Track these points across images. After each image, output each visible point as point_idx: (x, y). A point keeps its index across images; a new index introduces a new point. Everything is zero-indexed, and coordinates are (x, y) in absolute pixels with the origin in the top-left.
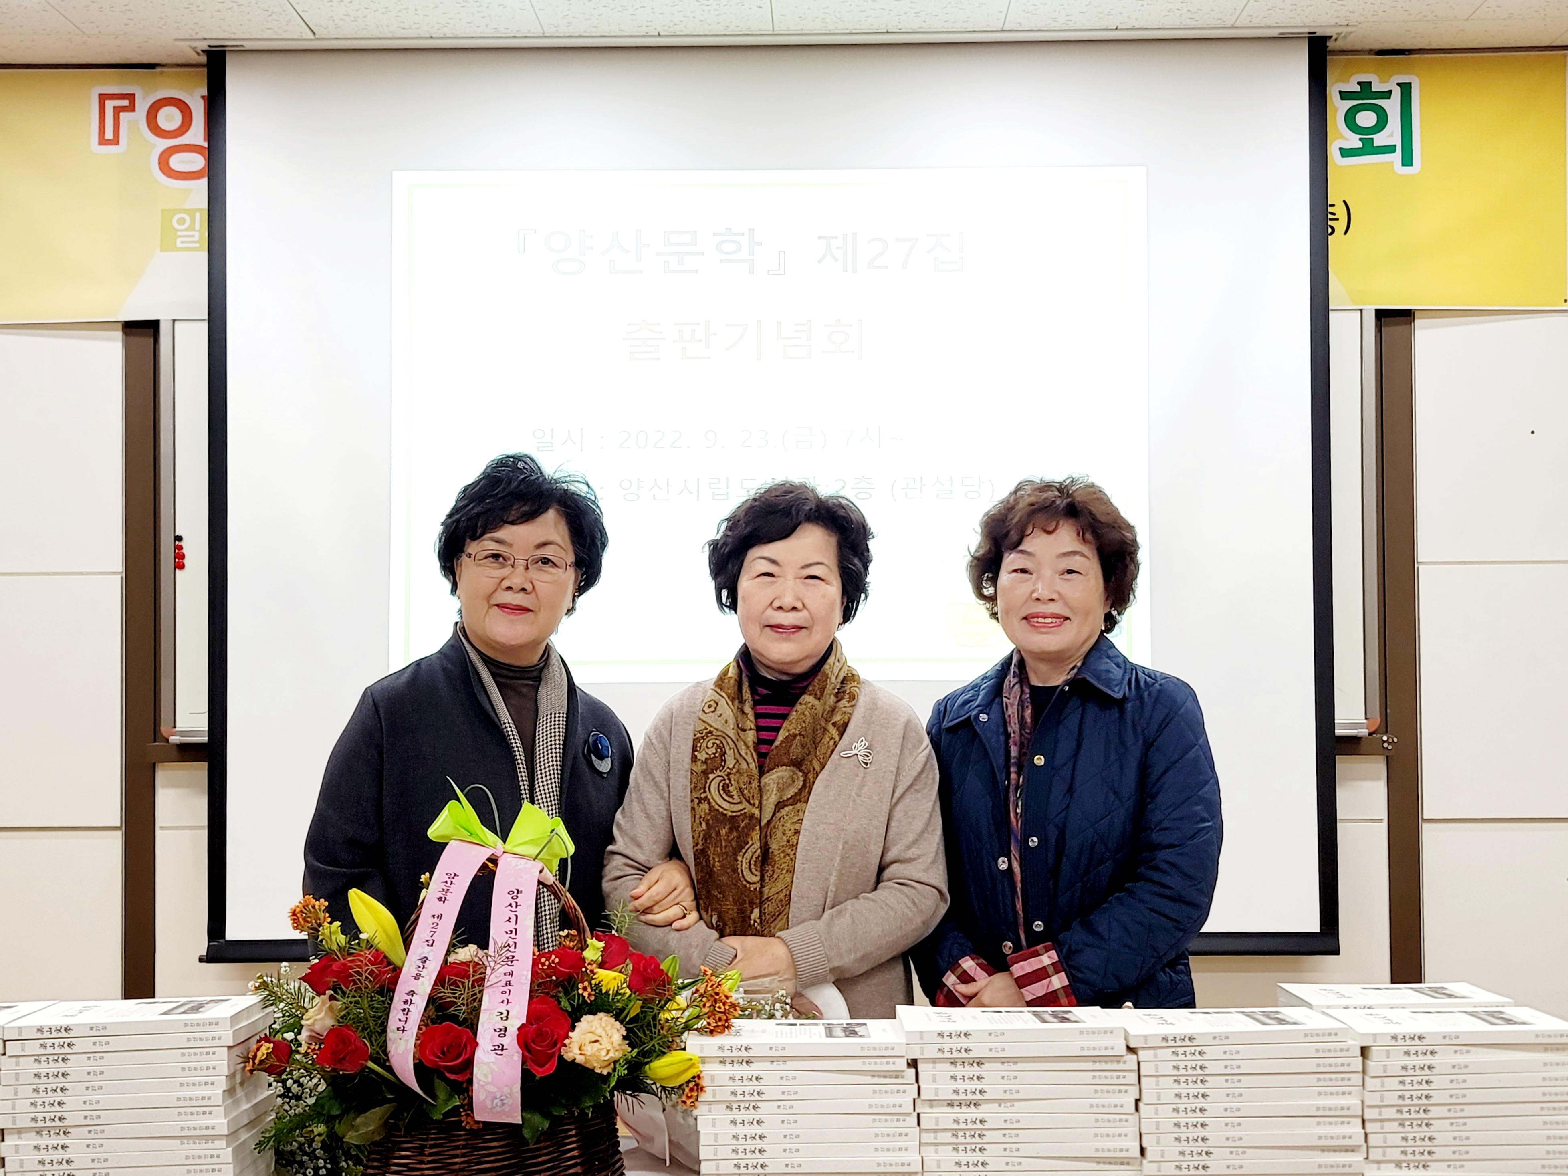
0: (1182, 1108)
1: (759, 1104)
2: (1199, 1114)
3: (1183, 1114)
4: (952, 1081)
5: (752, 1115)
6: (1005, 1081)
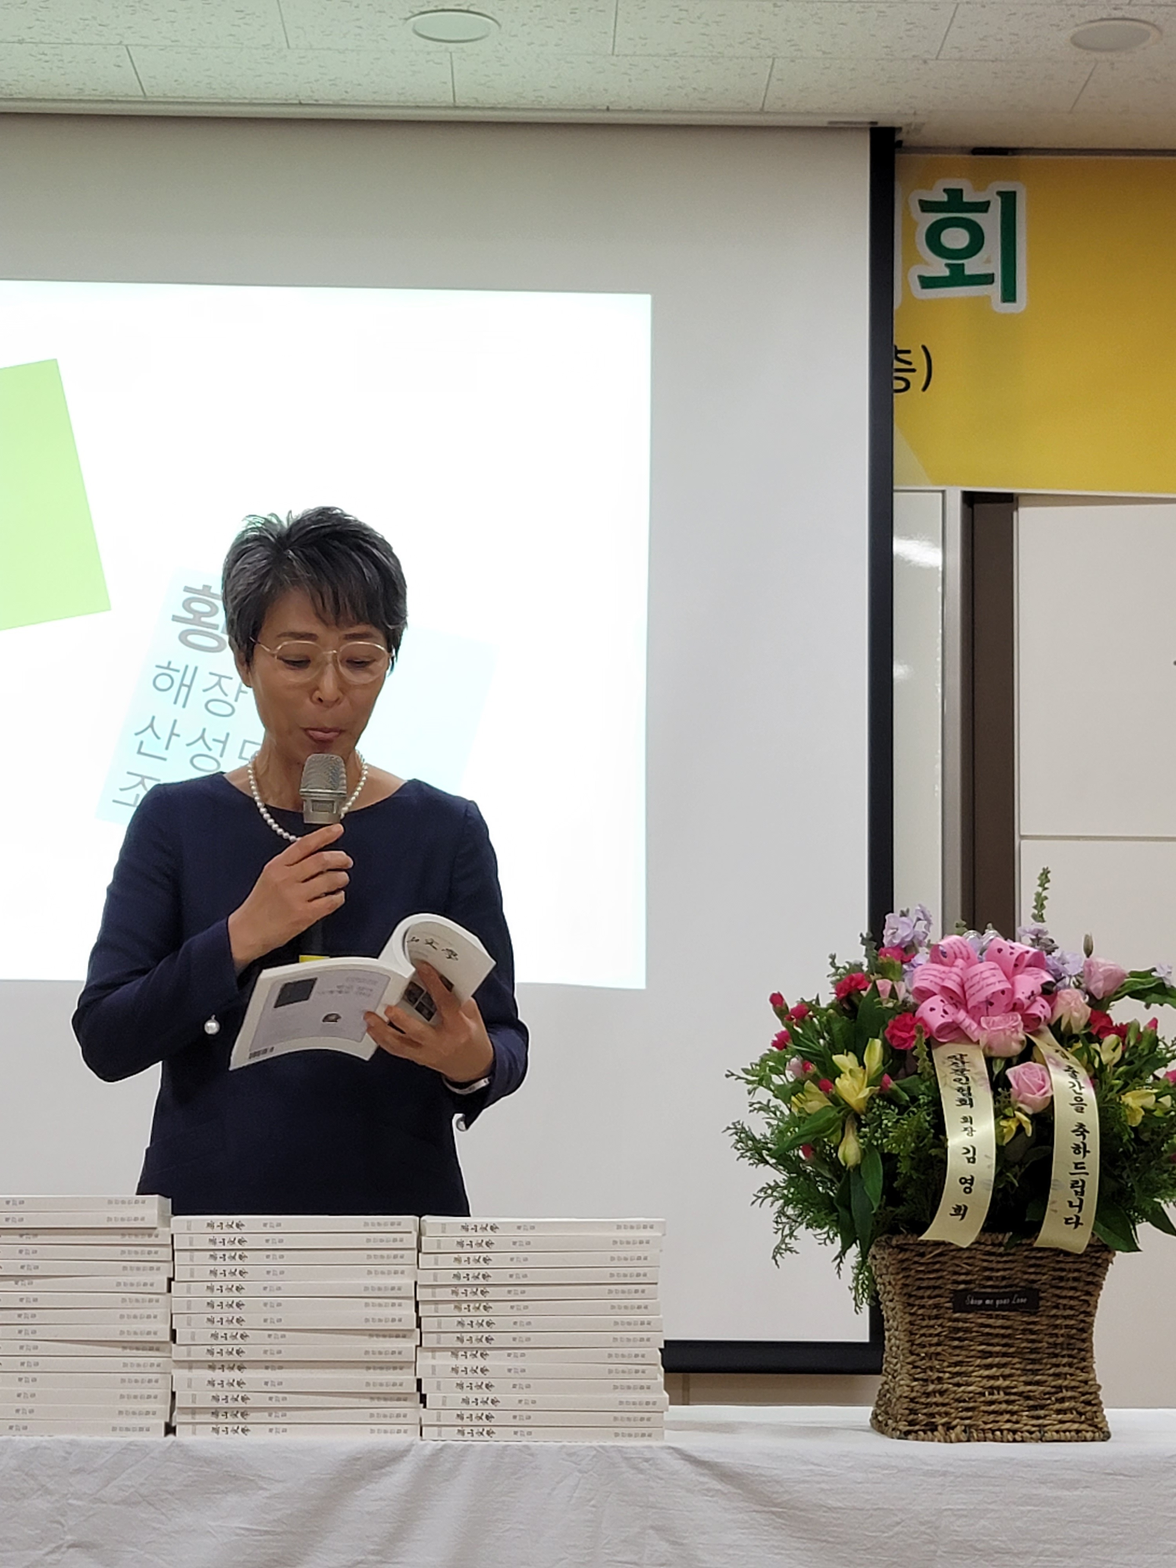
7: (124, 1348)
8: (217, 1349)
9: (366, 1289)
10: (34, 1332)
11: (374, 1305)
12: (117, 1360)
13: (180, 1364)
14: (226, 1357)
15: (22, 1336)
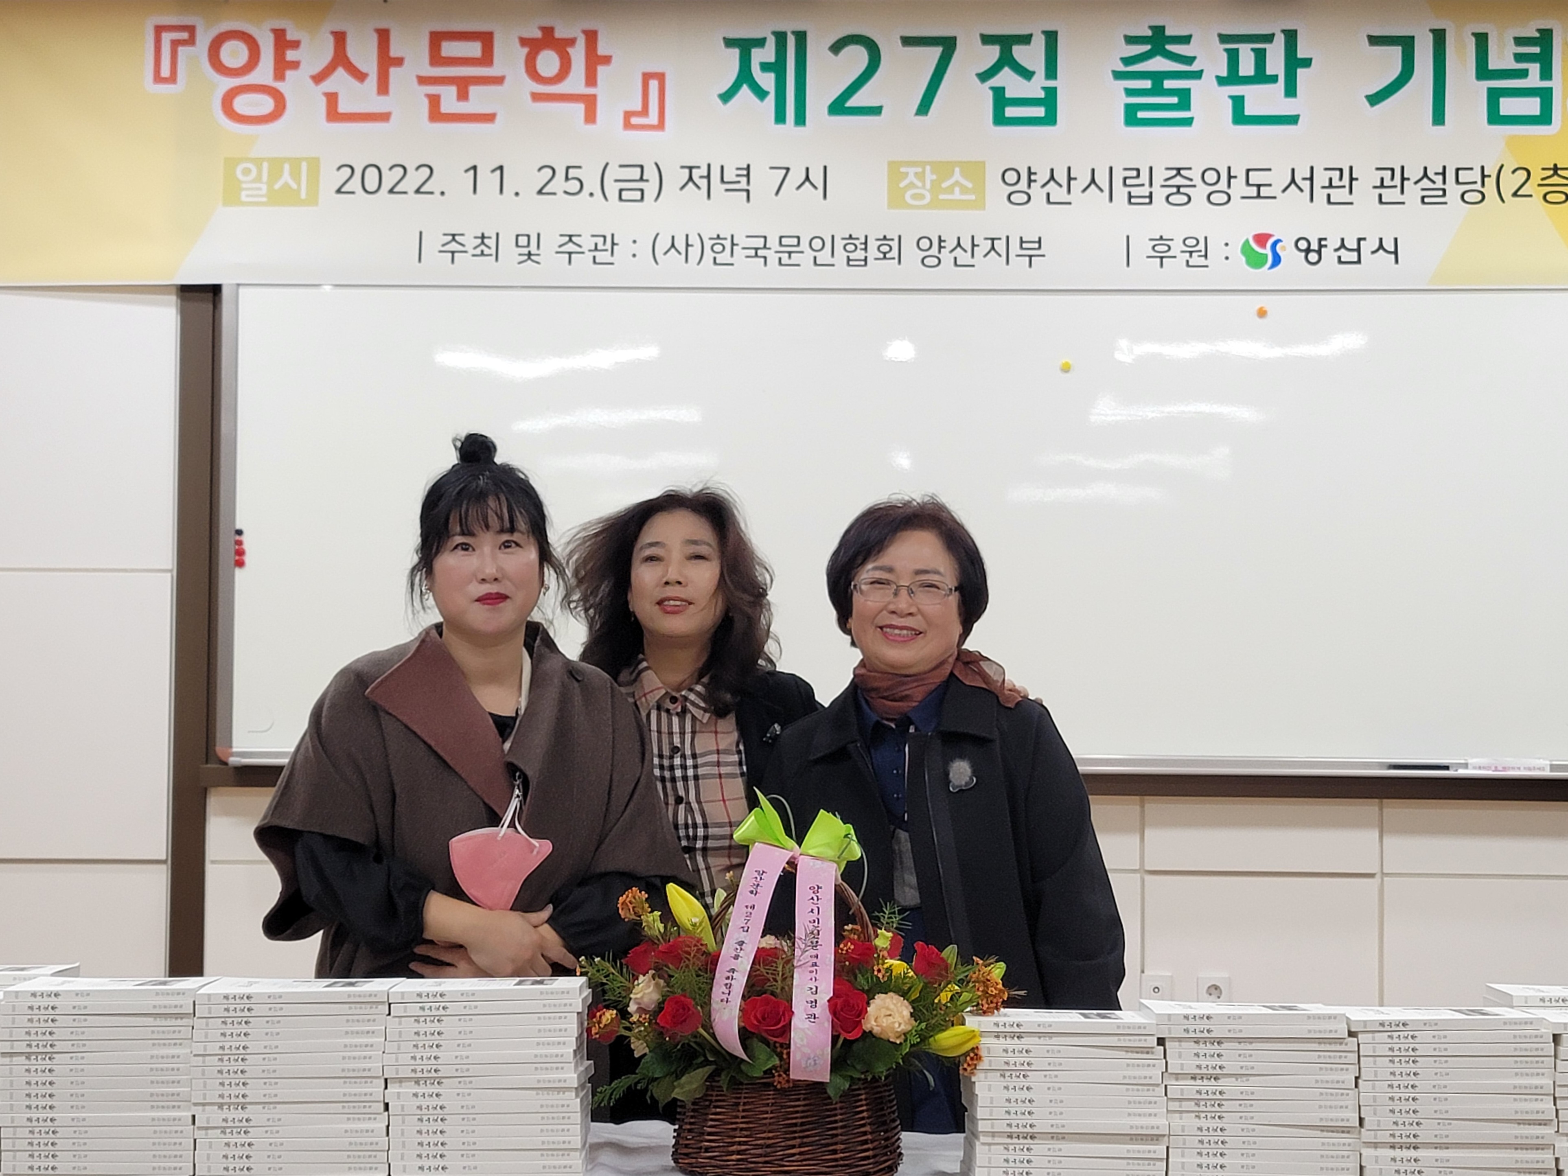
0: (1396, 1084)
1: (1029, 1073)
2: (1410, 1089)
3: (1397, 1090)
4: (1196, 1058)
5: (1021, 1082)
6: (1241, 1058)
7: (1322, 1131)
8: (1398, 1133)
9: (1515, 1087)
10: (1252, 1118)
11: (1521, 1100)
12: (1318, 1140)
13: (1368, 1144)
14: (1405, 1140)
15: (1243, 1121)
